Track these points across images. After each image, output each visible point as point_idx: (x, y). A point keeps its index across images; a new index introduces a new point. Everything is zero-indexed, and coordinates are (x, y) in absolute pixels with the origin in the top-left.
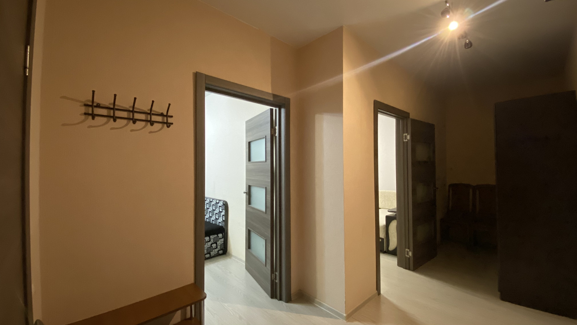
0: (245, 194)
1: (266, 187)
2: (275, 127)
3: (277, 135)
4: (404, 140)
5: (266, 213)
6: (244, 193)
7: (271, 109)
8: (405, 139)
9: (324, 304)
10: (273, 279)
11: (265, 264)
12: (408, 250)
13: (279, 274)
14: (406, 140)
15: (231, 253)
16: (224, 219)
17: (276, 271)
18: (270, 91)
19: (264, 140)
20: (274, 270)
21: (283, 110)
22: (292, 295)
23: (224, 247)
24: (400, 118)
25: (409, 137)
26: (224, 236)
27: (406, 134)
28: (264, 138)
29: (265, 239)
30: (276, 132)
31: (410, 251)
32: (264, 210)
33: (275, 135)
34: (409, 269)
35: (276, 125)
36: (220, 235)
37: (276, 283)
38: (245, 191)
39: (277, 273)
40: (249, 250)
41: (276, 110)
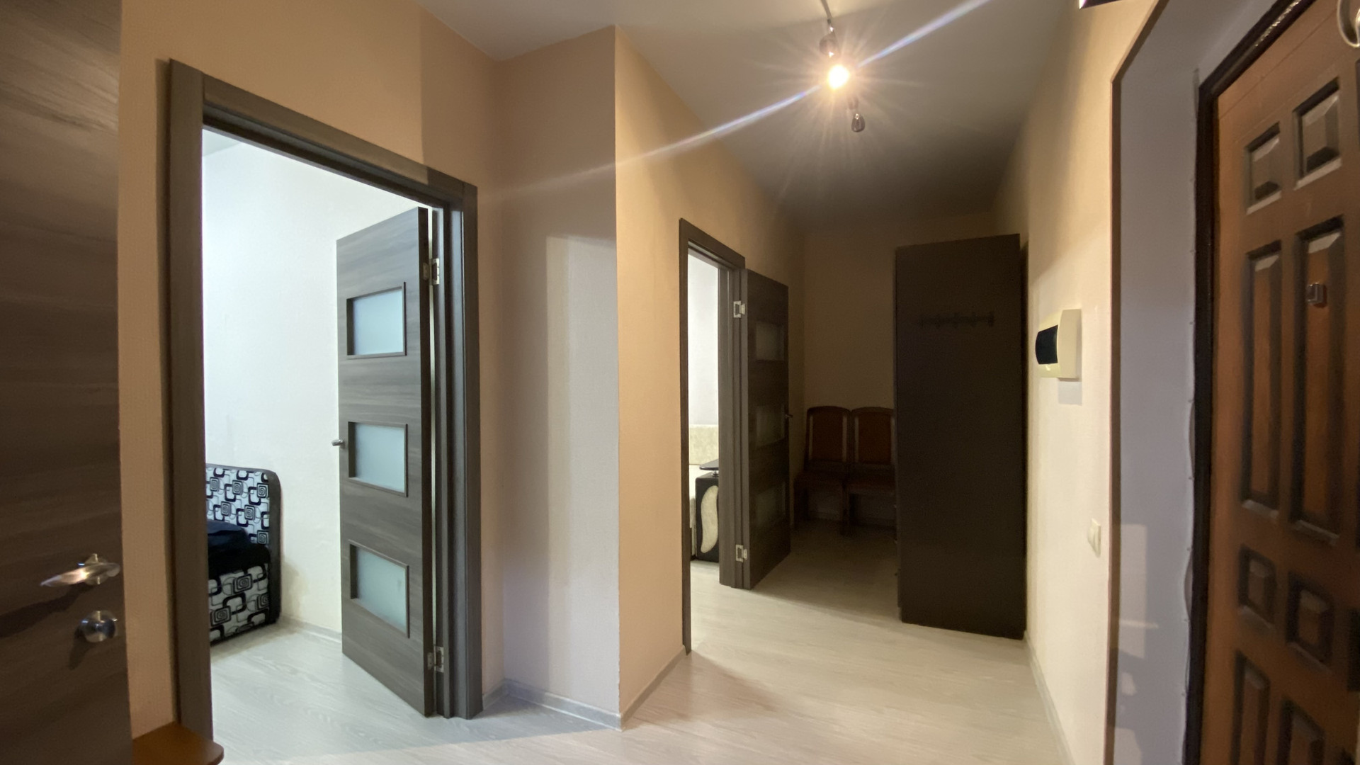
0: (338, 447)
1: (407, 425)
2: (432, 259)
3: (440, 280)
4: (734, 314)
5: (407, 496)
6: (335, 444)
7: (419, 208)
8: (736, 314)
9: (568, 700)
10: (429, 665)
11: (405, 630)
12: (741, 547)
13: (448, 652)
14: (739, 316)
15: (292, 617)
16: (266, 524)
17: (439, 643)
18: (419, 159)
19: (400, 294)
20: (434, 642)
21: (457, 218)
22: (484, 697)
23: (270, 605)
24: (727, 266)
25: (743, 309)
26: (269, 573)
27: (739, 303)
28: (399, 288)
29: (406, 565)
30: (438, 273)
31: (744, 548)
32: (401, 487)
33: (433, 281)
34: (742, 587)
35: (435, 255)
36: (256, 572)
37: (439, 675)
38: (336, 437)
39: (442, 649)
40: (353, 600)
41: (435, 214)
